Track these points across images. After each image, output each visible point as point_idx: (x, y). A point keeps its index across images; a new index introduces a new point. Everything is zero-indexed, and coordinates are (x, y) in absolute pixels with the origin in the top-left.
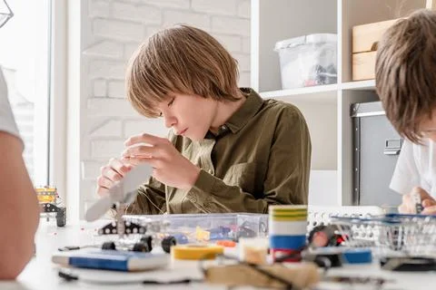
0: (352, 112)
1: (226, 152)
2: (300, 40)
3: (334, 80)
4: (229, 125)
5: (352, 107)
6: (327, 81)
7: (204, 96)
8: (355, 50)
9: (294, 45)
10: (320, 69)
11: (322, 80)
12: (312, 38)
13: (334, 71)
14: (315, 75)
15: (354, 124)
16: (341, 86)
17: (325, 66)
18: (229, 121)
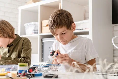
0: (42, 41)
1: (12, 50)
2: (30, 23)
3: (38, 33)
4: (13, 43)
5: (42, 39)
6: (36, 33)
7: (6, 38)
8: (43, 26)
9: (28, 25)
10: (35, 30)
11: (35, 33)
12: (33, 23)
13: (38, 31)
14: (33, 32)
15: (42, 43)
16: (39, 34)
17: (36, 30)
18: (12, 42)
